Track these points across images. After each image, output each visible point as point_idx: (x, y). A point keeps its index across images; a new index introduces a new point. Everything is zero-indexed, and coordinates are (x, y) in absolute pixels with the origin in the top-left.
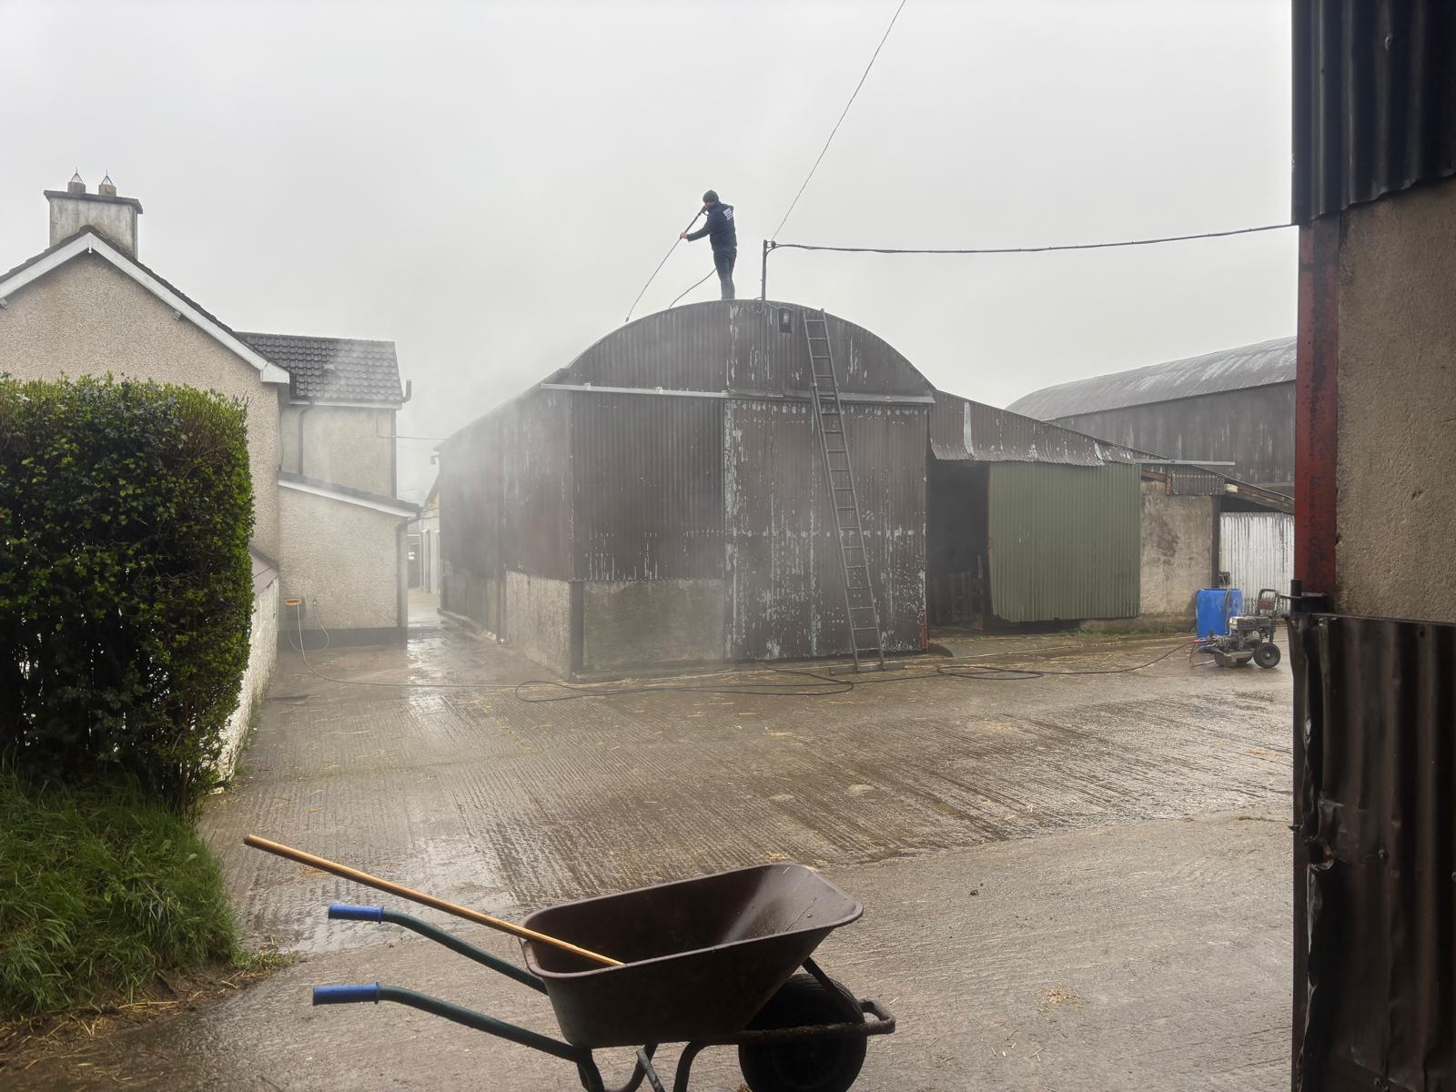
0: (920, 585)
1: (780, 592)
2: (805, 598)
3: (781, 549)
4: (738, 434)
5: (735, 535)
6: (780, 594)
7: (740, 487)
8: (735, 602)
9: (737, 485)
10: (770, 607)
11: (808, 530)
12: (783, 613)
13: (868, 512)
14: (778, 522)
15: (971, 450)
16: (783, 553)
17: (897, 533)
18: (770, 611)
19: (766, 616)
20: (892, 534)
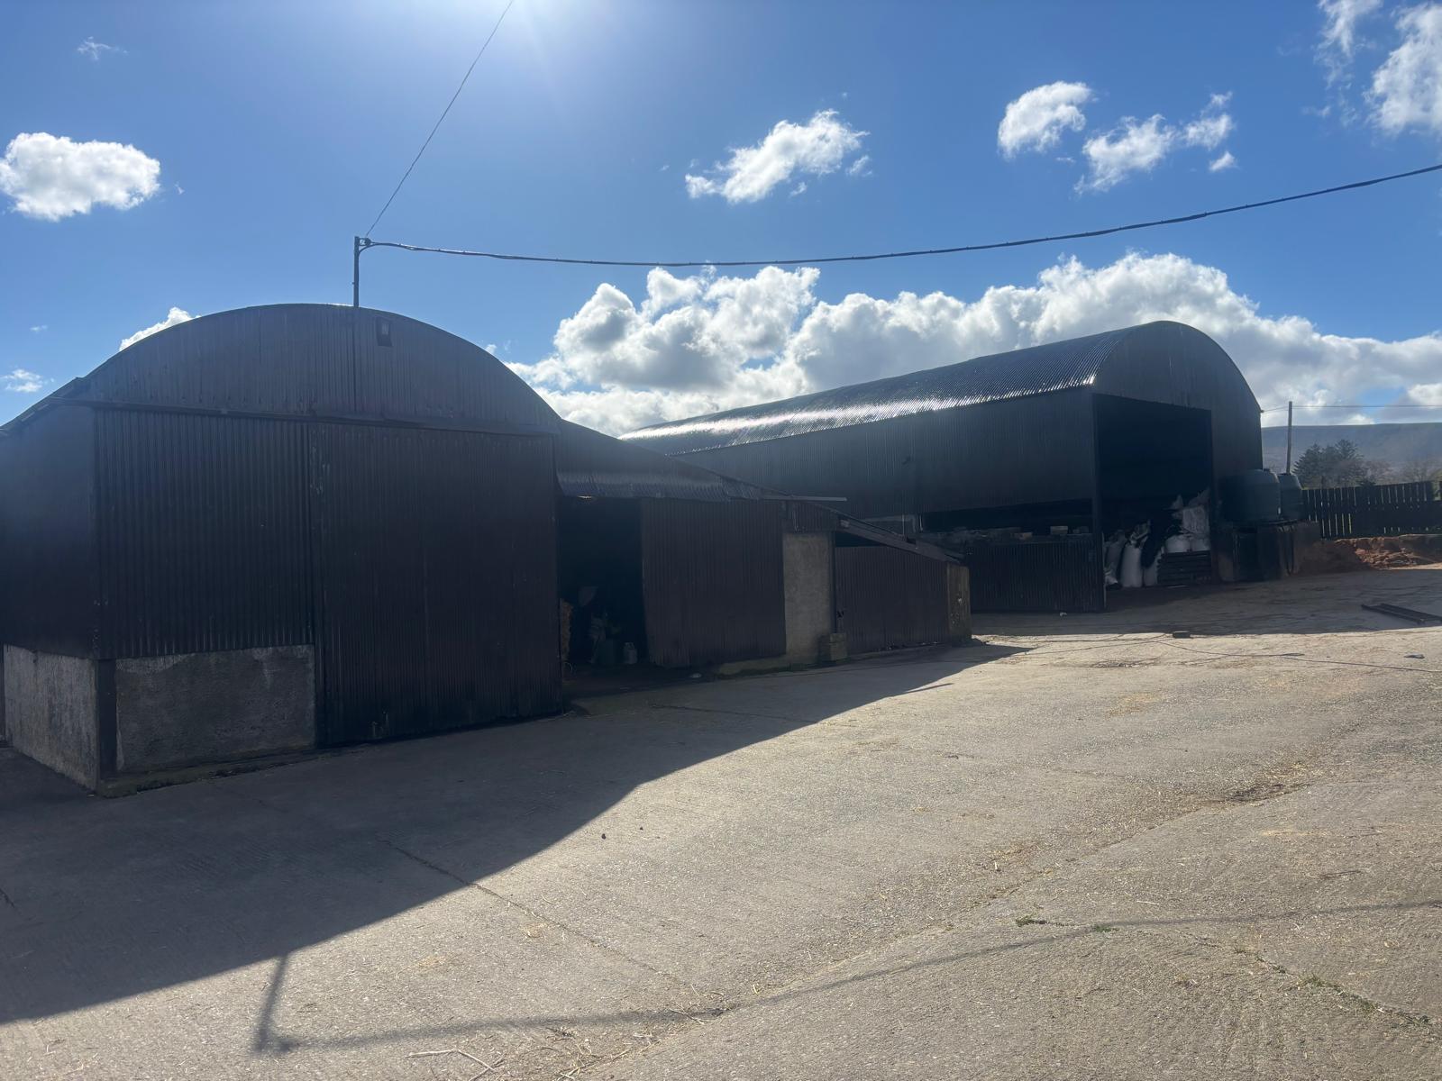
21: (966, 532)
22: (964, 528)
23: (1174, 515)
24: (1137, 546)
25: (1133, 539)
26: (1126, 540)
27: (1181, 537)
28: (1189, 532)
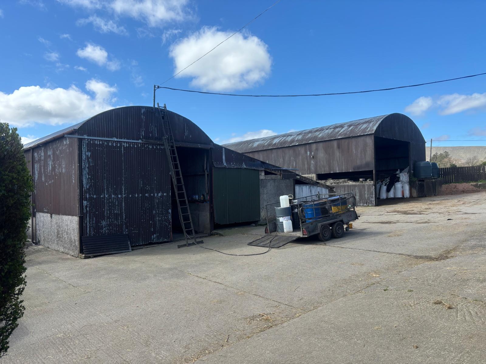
0: (169, 215)
1: (109, 220)
2: (120, 223)
3: (109, 202)
4: (89, 154)
5: (88, 197)
6: (109, 222)
7: (90, 177)
8: (88, 226)
9: (89, 175)
10: (105, 227)
11: (121, 194)
12: (110, 229)
13: (148, 186)
14: (108, 191)
15: (225, 164)
16: (110, 204)
17: (159, 195)
18: (104, 229)
19: (103, 231)
20: (158, 195)
21: (332, 180)
22: (331, 179)
23: (397, 175)
24: (385, 185)
25: (384, 183)
26: (381, 183)
27: (399, 182)
28: (402, 181)
